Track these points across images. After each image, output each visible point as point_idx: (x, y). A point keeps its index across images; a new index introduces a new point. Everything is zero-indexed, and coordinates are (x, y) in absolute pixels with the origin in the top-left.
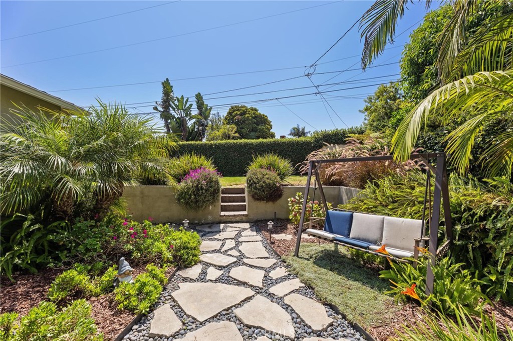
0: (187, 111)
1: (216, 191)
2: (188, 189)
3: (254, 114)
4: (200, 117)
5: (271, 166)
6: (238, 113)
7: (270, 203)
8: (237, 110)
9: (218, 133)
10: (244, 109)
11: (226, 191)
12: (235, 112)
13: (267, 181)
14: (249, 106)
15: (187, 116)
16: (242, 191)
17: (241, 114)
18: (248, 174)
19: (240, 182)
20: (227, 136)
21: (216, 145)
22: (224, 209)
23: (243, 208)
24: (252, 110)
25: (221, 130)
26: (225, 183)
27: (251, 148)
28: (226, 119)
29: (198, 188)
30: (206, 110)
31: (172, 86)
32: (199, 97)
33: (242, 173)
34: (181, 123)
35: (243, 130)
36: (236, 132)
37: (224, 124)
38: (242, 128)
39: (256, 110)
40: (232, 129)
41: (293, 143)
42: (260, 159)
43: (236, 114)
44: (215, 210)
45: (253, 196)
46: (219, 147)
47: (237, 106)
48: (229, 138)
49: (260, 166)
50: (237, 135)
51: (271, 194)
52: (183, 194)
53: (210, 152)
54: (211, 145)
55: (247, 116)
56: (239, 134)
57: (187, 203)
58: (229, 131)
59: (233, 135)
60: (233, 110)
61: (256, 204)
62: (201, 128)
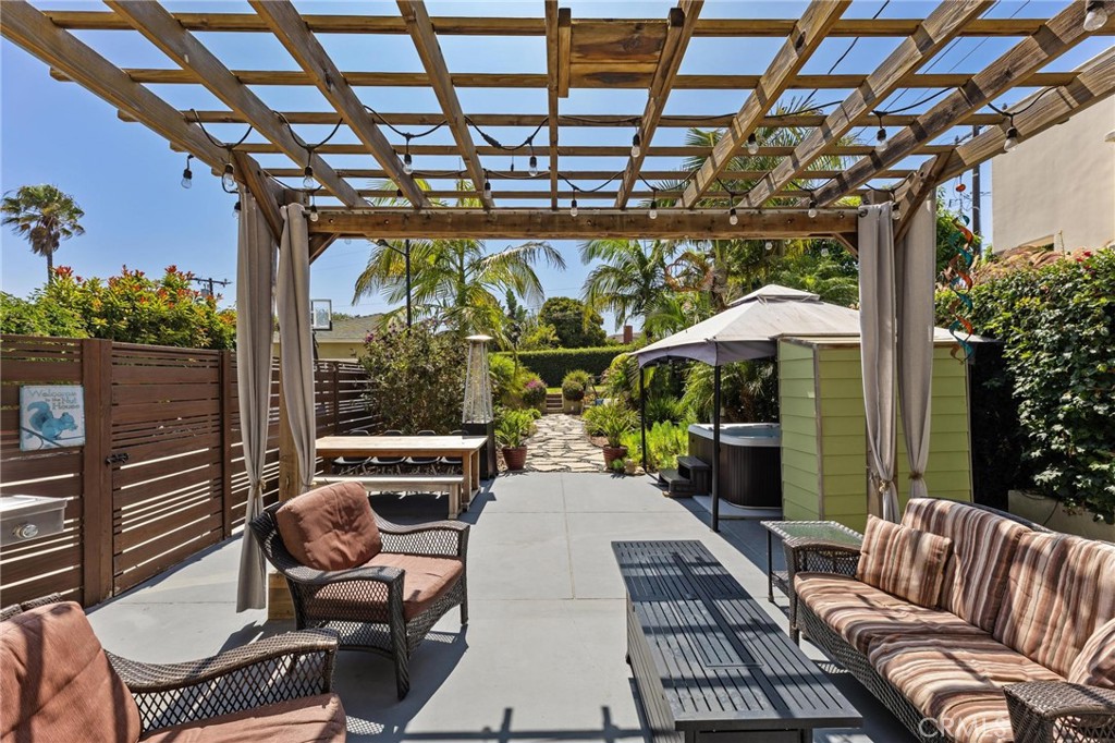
1: (545, 393)
2: (530, 393)
3: (577, 309)
4: (513, 321)
5: (579, 379)
6: (558, 307)
7: (576, 401)
8: (556, 304)
9: (535, 338)
10: (564, 304)
11: (549, 396)
12: (554, 307)
13: (574, 388)
14: (570, 297)
16: (560, 396)
17: (561, 310)
18: (563, 385)
19: (559, 391)
20: (544, 341)
21: (535, 356)
22: (548, 406)
23: (561, 406)
24: (574, 304)
25: (537, 334)
26: (550, 391)
28: (541, 316)
29: (535, 392)
30: (520, 311)
32: (510, 294)
33: (558, 384)
35: (563, 332)
36: (555, 335)
37: (539, 324)
38: (563, 329)
40: (549, 332)
42: (571, 374)
43: (555, 311)
44: (544, 405)
45: (566, 398)
46: (538, 357)
47: (555, 299)
48: (547, 342)
49: (571, 379)
50: (556, 338)
51: (576, 396)
52: (526, 395)
53: (531, 363)
54: (530, 356)
55: (569, 312)
56: (559, 337)
57: (529, 401)
58: (546, 334)
59: (551, 339)
60: (551, 304)
61: (568, 402)
62: (514, 334)
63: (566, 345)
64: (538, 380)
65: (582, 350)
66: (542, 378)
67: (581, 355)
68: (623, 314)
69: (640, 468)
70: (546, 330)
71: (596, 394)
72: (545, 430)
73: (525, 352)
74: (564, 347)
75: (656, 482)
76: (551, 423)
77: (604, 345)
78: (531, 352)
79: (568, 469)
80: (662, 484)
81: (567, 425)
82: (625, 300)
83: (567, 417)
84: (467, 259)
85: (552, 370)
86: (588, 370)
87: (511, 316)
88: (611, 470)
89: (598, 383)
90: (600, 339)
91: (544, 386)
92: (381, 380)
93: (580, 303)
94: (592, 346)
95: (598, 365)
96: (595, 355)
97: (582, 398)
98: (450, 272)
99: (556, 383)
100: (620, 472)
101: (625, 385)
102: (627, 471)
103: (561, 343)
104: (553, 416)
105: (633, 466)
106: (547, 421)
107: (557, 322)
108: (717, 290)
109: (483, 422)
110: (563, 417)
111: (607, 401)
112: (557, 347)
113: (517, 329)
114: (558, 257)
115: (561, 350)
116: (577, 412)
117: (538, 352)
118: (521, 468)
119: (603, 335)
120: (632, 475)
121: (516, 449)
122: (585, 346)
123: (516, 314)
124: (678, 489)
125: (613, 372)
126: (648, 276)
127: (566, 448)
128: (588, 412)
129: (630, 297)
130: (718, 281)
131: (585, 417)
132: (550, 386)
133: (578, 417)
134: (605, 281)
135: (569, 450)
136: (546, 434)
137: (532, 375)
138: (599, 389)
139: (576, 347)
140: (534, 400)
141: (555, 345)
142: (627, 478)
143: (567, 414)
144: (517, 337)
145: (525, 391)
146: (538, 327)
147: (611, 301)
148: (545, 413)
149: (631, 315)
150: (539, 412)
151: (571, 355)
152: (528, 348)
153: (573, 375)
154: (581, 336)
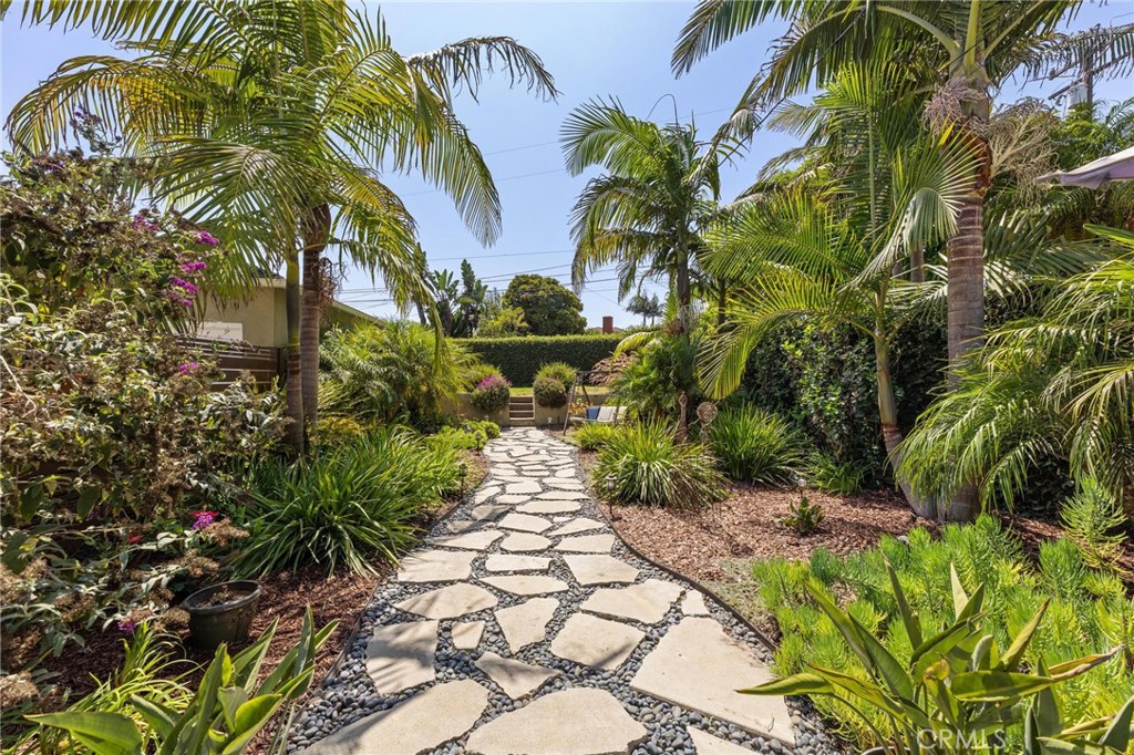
0: (451, 292)
1: (507, 396)
2: (484, 395)
3: (552, 289)
4: (469, 300)
5: (558, 375)
6: (527, 287)
7: (555, 409)
8: (525, 283)
9: (497, 323)
10: (536, 282)
11: (514, 400)
12: (522, 287)
13: (552, 389)
14: (544, 275)
15: (450, 297)
16: (530, 400)
17: (531, 292)
18: (535, 383)
19: (529, 392)
20: (509, 328)
21: (495, 344)
22: (512, 415)
23: (531, 415)
25: (501, 318)
26: (515, 392)
27: (543, 349)
28: (507, 297)
29: (492, 395)
30: (479, 288)
31: (425, 253)
32: (466, 268)
33: (527, 381)
34: (443, 308)
35: (534, 316)
36: (522, 321)
37: (504, 306)
38: (534, 313)
39: (555, 283)
40: (516, 316)
41: (600, 342)
42: (547, 368)
43: (524, 291)
44: (504, 413)
45: (540, 403)
46: (499, 346)
48: (513, 329)
49: (546, 376)
50: (525, 324)
51: (555, 400)
52: (479, 399)
53: (489, 354)
54: (490, 344)
55: (541, 293)
56: (529, 322)
57: (483, 408)
58: (512, 318)
59: (519, 325)
60: (520, 282)
61: (543, 410)
62: (472, 316)
63: (535, 330)
64: (497, 376)
65: (559, 337)
66: (504, 373)
67: (558, 344)
70: (513, 314)
71: (587, 398)
73: (483, 340)
74: (535, 334)
76: (518, 451)
77: (586, 333)
78: (490, 340)
83: (541, 434)
85: (519, 365)
86: (571, 363)
87: (469, 292)
89: (586, 382)
90: (580, 327)
91: (506, 385)
94: (571, 334)
95: (583, 358)
97: (564, 404)
99: (523, 380)
103: (531, 330)
104: (519, 430)
106: (510, 445)
107: (525, 304)
110: (536, 434)
111: (607, 411)
112: (526, 335)
113: (474, 311)
115: (531, 338)
116: (558, 426)
117: (500, 339)
119: (583, 323)
122: (562, 334)
123: (473, 292)
129: (651, 239)
132: (517, 384)
133: (558, 434)
134: (614, 202)
137: (488, 369)
139: (552, 334)
140: (490, 407)
141: (522, 332)
143: (541, 427)
144: (476, 320)
145: (477, 391)
146: (502, 311)
147: (620, 245)
148: (505, 427)
149: (649, 273)
150: (496, 426)
151: (545, 343)
152: (489, 334)
153: (549, 369)
154: (557, 322)
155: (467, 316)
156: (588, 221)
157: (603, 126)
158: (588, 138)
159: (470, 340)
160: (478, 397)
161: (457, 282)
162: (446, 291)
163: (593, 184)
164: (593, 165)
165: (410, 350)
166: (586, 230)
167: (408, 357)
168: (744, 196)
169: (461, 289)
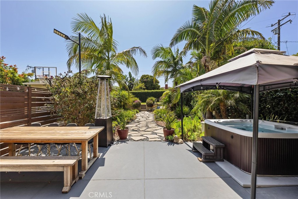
1: (140, 104)
5: (152, 100)
6: (145, 78)
7: (151, 107)
9: (138, 87)
10: (147, 76)
11: (142, 105)
12: (144, 78)
13: (150, 103)
14: (149, 75)
15: (127, 81)
16: (145, 105)
18: (146, 102)
19: (145, 104)
20: (141, 88)
21: (138, 92)
22: (141, 109)
23: (146, 109)
24: (151, 77)
25: (139, 86)
26: (142, 104)
28: (140, 80)
29: (137, 104)
30: (133, 78)
32: (130, 73)
35: (147, 85)
36: (144, 86)
37: (139, 83)
38: (147, 84)
42: (149, 98)
44: (140, 108)
46: (139, 93)
47: (144, 75)
48: (142, 88)
49: (149, 100)
50: (145, 87)
51: (151, 105)
52: (134, 105)
53: (136, 95)
54: (136, 92)
55: (148, 79)
56: (146, 87)
57: (135, 107)
58: (142, 86)
59: (143, 87)
60: (143, 77)
61: (148, 107)
62: (132, 86)
63: (147, 89)
64: (138, 100)
65: (153, 91)
66: (140, 99)
67: (152, 92)
68: (167, 78)
69: (181, 140)
70: (142, 85)
71: (157, 105)
72: (140, 118)
73: (135, 91)
74: (147, 90)
75: (191, 149)
76: (142, 115)
77: (160, 89)
78: (136, 91)
79: (147, 139)
80: (195, 151)
81: (147, 115)
82: (168, 72)
83: (148, 112)
84: (110, 53)
85: (143, 97)
86: (155, 97)
87: (131, 80)
88: (167, 140)
89: (158, 101)
90: (158, 88)
91: (140, 102)
92: (56, 97)
93: (152, 77)
94: (156, 90)
95: (158, 95)
96: (157, 92)
97: (153, 106)
98: (104, 59)
99: (144, 101)
100: (172, 142)
101: (170, 101)
102: (175, 141)
103: (146, 89)
104: (143, 112)
105: (178, 139)
106: (141, 114)
107: (145, 82)
108: (207, 64)
109: (105, 118)
110: (146, 112)
111: (161, 107)
112: (145, 90)
113: (132, 84)
114: (144, 52)
115: (146, 91)
116: (151, 111)
117: (139, 91)
118: (126, 138)
119: (159, 87)
120: (177, 143)
121: (123, 130)
122: (154, 90)
123: (132, 80)
124: (207, 157)
125: (164, 97)
126: (176, 64)
127: (147, 126)
128: (155, 111)
129: (170, 72)
130: (207, 61)
131: (154, 113)
132: (142, 102)
133: (151, 112)
134: (161, 65)
135: (148, 128)
136: (140, 119)
137: (136, 98)
138: (158, 103)
139: (151, 90)
140: (136, 107)
141: (144, 89)
142: (175, 145)
143: (148, 111)
144: (132, 87)
145: (134, 103)
146: (139, 84)
147: (163, 73)
148: (140, 111)
149: (170, 78)
150: (138, 111)
151: (149, 92)
152: (136, 90)
153: (150, 98)
154: (153, 86)
155: (130, 85)
156: (155, 70)
157: (159, 50)
158: (156, 52)
159: (132, 91)
160: (134, 104)
161: (128, 77)
162: (126, 79)
163: (157, 62)
164: (157, 58)
165: (122, 96)
166: (155, 71)
167: (122, 97)
168: (187, 64)
169: (129, 79)
